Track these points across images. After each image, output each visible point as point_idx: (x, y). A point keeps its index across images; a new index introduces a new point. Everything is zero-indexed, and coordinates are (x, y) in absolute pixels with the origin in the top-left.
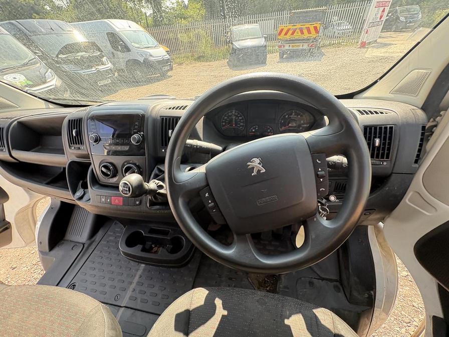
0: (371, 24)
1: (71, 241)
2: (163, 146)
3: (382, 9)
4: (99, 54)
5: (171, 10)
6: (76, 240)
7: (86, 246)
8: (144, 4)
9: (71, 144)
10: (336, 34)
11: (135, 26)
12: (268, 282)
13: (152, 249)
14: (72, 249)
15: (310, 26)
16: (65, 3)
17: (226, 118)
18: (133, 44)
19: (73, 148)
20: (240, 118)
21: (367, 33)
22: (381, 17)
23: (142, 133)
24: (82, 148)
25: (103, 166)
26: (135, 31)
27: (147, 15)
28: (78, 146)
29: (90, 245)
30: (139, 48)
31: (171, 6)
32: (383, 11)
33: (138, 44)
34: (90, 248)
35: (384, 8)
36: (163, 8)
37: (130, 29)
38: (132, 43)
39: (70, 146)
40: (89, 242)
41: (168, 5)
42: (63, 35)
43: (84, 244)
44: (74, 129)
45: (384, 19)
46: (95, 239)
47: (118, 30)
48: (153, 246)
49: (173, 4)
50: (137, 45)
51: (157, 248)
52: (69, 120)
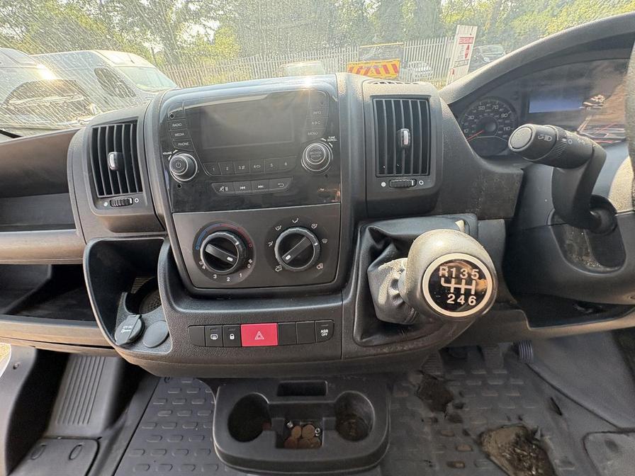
0: (457, 63)
1: (63, 438)
2: (382, 171)
3: (466, 46)
4: (82, 99)
5: (190, 44)
6: (77, 433)
7: (104, 444)
8: (149, 36)
9: (102, 193)
10: (414, 76)
11: (140, 61)
12: (524, 456)
13: (290, 435)
14: (70, 458)
15: (387, 64)
16: (18, 32)
17: (470, 118)
18: (139, 85)
19: (106, 204)
20: (503, 115)
21: (453, 73)
22: (466, 55)
23: (333, 139)
24: (137, 200)
25: (212, 242)
26: (140, 68)
27: (155, 51)
28: (121, 197)
29: (113, 440)
30: (149, 91)
31: (190, 40)
32: (468, 48)
33: (147, 85)
34: (115, 447)
35: (468, 46)
36: (178, 43)
37: (133, 65)
38: (136, 83)
39: (95, 200)
40: (110, 433)
41: (186, 39)
42: (17, 70)
43: (98, 440)
44: (111, 150)
45: (469, 57)
46: (125, 422)
47: (113, 65)
48: (290, 425)
49: (193, 37)
50: (144, 87)
51: (298, 428)
52: (95, 130)
